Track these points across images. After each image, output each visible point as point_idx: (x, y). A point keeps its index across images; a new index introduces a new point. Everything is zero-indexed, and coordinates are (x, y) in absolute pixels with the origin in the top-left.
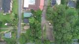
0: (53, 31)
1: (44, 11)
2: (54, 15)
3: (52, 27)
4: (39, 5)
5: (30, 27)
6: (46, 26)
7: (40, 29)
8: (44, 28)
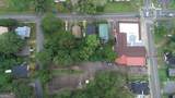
0: (71, 89)
5: (77, 39)
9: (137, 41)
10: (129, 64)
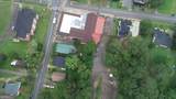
0: (115, 93)
1: (102, 45)
2: (123, 56)
3: (114, 83)
4: (94, 32)
5: (67, 78)
6: (101, 79)
7: (87, 85)
8: (96, 84)
9: (81, 19)
10: (101, 32)
